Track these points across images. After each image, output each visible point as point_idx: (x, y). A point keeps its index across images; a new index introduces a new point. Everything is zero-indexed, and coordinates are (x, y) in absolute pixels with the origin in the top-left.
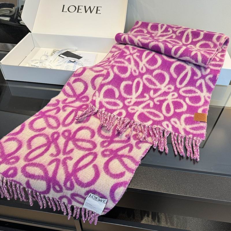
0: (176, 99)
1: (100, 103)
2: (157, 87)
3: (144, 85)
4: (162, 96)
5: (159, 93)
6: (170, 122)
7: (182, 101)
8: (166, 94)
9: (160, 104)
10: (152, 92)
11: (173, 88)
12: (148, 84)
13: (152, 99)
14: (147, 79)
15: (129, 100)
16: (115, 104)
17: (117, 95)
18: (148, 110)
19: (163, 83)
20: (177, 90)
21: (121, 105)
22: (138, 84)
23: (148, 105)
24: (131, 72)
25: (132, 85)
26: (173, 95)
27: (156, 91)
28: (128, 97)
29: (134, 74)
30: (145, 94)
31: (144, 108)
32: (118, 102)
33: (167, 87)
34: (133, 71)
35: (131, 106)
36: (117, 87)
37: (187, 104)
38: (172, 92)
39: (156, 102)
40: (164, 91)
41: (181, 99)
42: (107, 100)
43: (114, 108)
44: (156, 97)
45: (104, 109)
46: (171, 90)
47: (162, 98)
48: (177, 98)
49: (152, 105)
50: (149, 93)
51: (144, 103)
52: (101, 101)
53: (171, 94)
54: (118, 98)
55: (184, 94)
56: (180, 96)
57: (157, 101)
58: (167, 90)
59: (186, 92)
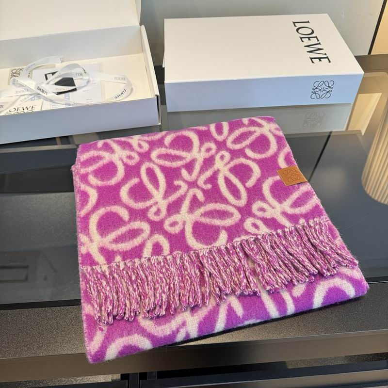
0: (231, 163)
1: (103, 250)
2: (188, 160)
3: (163, 169)
4: (207, 170)
5: (197, 167)
6: (254, 216)
7: (242, 160)
8: (208, 162)
9: (213, 187)
10: (184, 173)
11: (213, 146)
12: (167, 164)
13: (192, 184)
14: (160, 157)
15: (154, 209)
16: (134, 233)
17: (124, 214)
18: (202, 210)
19: (192, 147)
20: (221, 145)
21: (146, 227)
22: (151, 173)
23: (195, 199)
24: (125, 165)
25: (141, 182)
26: (222, 157)
27: (189, 167)
28: (148, 203)
29: (131, 163)
30: (177, 183)
31: (191, 209)
32: (136, 225)
33: (203, 149)
34: (125, 160)
35: (165, 218)
36: (115, 203)
37: (254, 160)
38: (217, 153)
39: (203, 185)
40: (203, 160)
41: (239, 158)
42: (112, 236)
43: (137, 241)
44: (198, 176)
45: (118, 258)
46: (213, 152)
47: (208, 173)
48: (232, 159)
49: (200, 196)
50: (182, 177)
51: (185, 199)
52: (101, 245)
53: (218, 157)
54: (130, 220)
55: (237, 147)
56: (235, 154)
57: (206, 183)
58: (207, 155)
59: (237, 140)
